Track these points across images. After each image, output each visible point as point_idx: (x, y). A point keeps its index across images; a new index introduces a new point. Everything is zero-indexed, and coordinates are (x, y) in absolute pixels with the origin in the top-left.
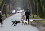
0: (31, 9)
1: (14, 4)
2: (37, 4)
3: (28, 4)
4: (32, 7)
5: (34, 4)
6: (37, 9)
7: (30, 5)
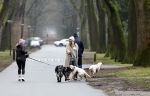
0: (88, 35)
1: (35, 18)
2: (106, 19)
3: (78, 19)
4: (90, 29)
5: (98, 19)
6: (107, 35)
7: (84, 23)
